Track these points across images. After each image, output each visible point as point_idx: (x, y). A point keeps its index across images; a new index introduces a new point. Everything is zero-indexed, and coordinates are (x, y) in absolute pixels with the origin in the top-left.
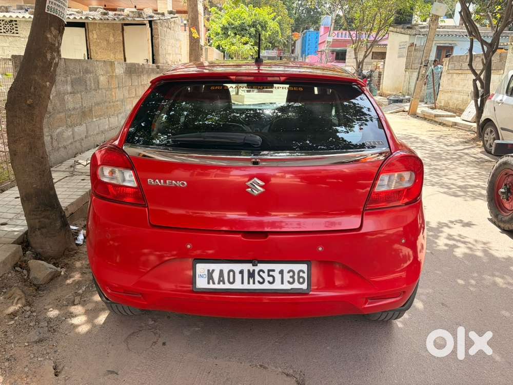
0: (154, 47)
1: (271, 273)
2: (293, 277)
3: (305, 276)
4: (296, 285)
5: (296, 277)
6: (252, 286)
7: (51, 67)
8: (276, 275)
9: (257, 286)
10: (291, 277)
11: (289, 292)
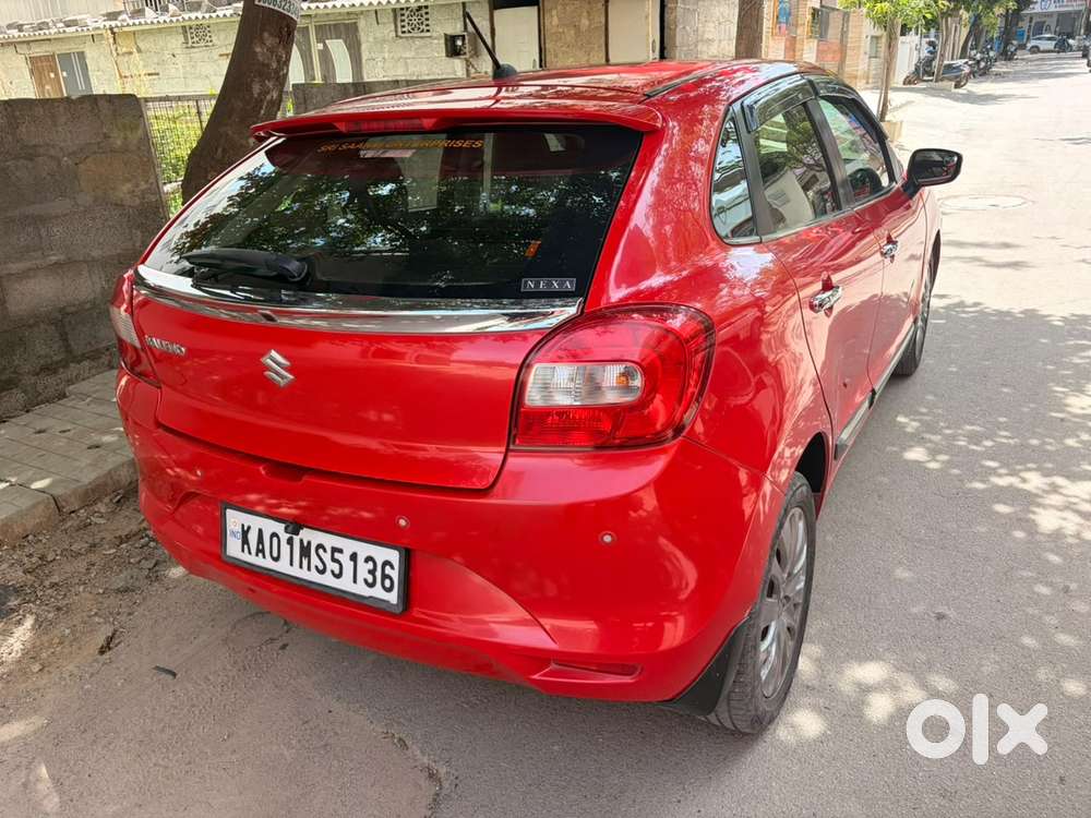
0: (666, 30)
1: (337, 555)
2: (372, 572)
3: (395, 574)
4: (378, 592)
5: (378, 574)
6: (304, 574)
7: (261, 108)
8: (344, 558)
9: (314, 576)
10: (370, 572)
11: (366, 602)
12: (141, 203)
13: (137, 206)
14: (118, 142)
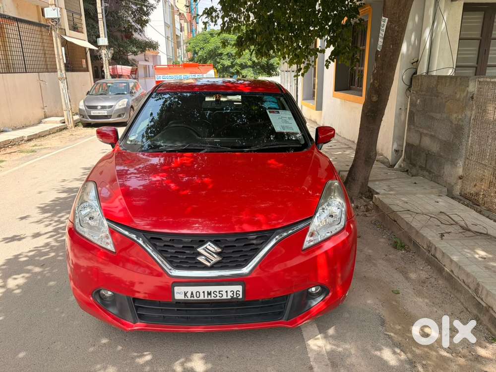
12: (457, 124)
13: (455, 125)
14: (458, 96)
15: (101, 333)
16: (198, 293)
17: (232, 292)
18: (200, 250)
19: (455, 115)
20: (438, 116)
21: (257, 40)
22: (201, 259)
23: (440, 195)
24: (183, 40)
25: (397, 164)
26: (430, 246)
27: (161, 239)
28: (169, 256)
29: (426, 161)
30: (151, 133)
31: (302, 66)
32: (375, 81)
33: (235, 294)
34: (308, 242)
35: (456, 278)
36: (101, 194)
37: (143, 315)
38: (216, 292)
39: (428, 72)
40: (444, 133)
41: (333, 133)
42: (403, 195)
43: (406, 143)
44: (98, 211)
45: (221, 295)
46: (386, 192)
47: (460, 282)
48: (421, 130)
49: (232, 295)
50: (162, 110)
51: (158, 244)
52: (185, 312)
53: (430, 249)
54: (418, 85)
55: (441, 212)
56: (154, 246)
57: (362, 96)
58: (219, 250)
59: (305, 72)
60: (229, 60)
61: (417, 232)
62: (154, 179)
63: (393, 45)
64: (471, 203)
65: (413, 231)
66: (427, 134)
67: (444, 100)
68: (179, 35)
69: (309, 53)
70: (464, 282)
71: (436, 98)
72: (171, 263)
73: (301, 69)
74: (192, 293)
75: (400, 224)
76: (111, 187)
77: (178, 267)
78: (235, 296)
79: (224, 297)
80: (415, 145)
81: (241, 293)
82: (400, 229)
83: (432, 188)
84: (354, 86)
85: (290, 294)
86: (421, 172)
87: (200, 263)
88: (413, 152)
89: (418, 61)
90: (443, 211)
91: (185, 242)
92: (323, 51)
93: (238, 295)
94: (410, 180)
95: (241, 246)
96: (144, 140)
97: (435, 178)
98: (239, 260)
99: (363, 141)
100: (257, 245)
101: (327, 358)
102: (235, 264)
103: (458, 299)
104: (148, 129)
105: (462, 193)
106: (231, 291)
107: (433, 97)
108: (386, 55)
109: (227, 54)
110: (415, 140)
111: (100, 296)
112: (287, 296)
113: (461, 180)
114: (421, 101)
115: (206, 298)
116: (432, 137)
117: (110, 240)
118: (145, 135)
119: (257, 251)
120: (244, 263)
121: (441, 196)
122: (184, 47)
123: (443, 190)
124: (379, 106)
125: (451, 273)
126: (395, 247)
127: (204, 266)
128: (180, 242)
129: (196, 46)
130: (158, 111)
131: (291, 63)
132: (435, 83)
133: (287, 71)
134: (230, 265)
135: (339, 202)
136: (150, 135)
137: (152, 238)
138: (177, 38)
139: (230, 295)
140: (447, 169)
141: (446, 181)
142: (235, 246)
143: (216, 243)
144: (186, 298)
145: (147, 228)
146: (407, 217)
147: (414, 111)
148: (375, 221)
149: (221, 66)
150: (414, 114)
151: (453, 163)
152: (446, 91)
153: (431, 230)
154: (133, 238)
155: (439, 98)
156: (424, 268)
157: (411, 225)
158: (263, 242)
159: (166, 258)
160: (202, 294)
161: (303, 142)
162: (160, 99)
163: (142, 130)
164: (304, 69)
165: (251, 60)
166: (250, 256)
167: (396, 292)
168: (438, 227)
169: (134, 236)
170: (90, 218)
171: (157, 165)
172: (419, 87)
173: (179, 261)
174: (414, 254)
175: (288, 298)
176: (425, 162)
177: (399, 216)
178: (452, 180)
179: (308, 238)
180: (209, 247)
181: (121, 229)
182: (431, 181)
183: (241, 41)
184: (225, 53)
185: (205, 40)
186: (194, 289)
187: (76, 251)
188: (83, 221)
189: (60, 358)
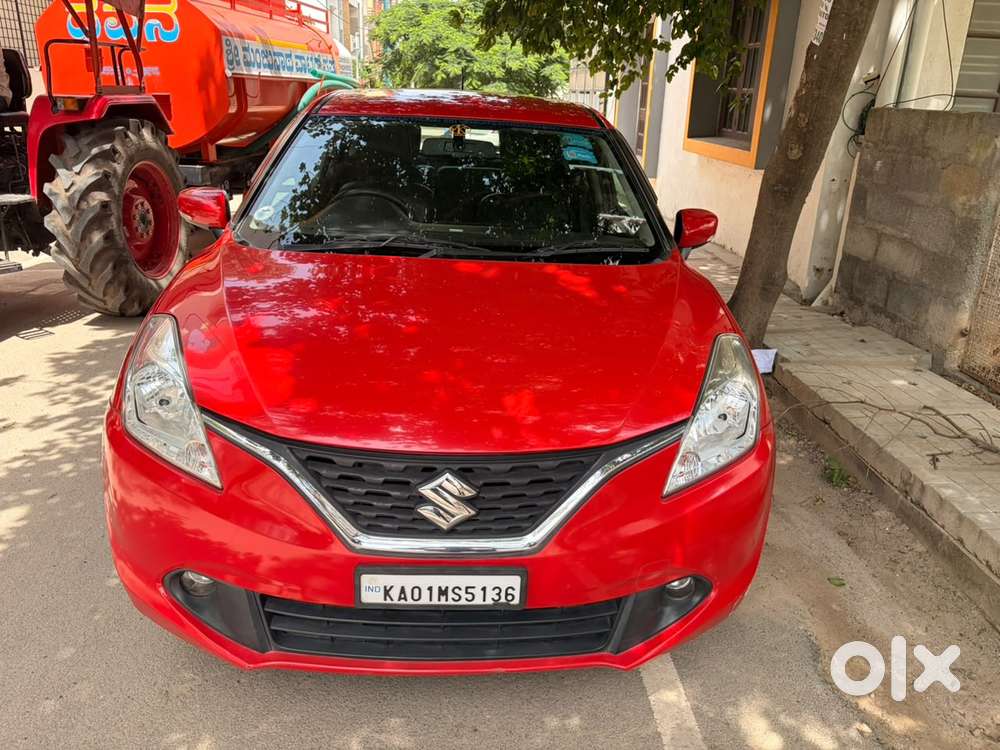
12: (966, 217)
13: (962, 218)
14: (972, 157)
15: (184, 664)
16: (416, 591)
17: (497, 591)
18: (426, 490)
19: (962, 199)
20: (922, 198)
21: (529, 14)
22: (426, 511)
23: (918, 368)
24: (364, 17)
25: (819, 298)
26: (908, 483)
27: (331, 462)
28: (352, 501)
29: (888, 293)
30: (302, 208)
31: (619, 75)
32: (800, 115)
33: (503, 595)
34: (678, 478)
35: (970, 556)
36: (186, 345)
37: (285, 632)
38: (460, 589)
39: (898, 102)
40: (934, 237)
41: (712, 224)
42: (840, 365)
43: (844, 253)
44: (181, 387)
45: (470, 597)
46: (804, 359)
47: (979, 565)
48: (879, 227)
49: (497, 598)
50: (326, 158)
51: (324, 472)
52: (383, 629)
53: (908, 488)
54: (881, 129)
55: (925, 407)
56: (316, 479)
57: (749, 149)
58: (469, 492)
59: (623, 88)
60: (459, 63)
61: (879, 450)
62: (303, 314)
63: (848, 32)
64: (985, 390)
65: (870, 445)
66: (893, 236)
67: (939, 164)
68: (356, 6)
69: (637, 49)
70: (989, 566)
71: (919, 158)
72: (354, 518)
73: (615, 82)
74: (403, 590)
75: (837, 430)
76: (213, 327)
77: (371, 529)
78: (503, 600)
79: (478, 601)
80: (864, 259)
81: (517, 594)
82: (837, 439)
83: (901, 352)
84: (730, 128)
85: (627, 597)
86: (872, 316)
87: (425, 520)
88: (857, 273)
89: (879, 77)
90: (929, 405)
91: (392, 471)
92: (666, 47)
93: (510, 598)
94: (850, 333)
95: (522, 485)
96: (287, 223)
97: (907, 333)
98: (516, 516)
99: (760, 246)
100: (559, 482)
101: (700, 736)
102: (506, 527)
103: (971, 600)
104: (295, 199)
105: (966, 367)
106: (494, 589)
107: (914, 157)
108: (831, 56)
109: (456, 51)
110: (864, 248)
111: (181, 583)
112: (619, 601)
113: (964, 339)
114: (884, 164)
115: (435, 601)
116: (906, 243)
117: (208, 458)
118: (288, 211)
119: (558, 496)
120: (527, 525)
121: (921, 371)
122: (364, 31)
123: (923, 358)
124: (803, 171)
125: (957, 544)
126: (830, 479)
127: (433, 528)
128: (377, 469)
129: (391, 31)
130: (318, 161)
131: (594, 67)
132: (921, 125)
133: (582, 92)
134: (493, 527)
135: (745, 386)
136: (299, 212)
137: (310, 458)
138: (351, 11)
139: (491, 595)
140: (936, 313)
141: (930, 340)
142: (508, 484)
143: (463, 474)
144: (389, 601)
145: (292, 432)
146: (855, 415)
147: (867, 185)
148: (780, 421)
149: (444, 76)
150: (866, 192)
151: (952, 302)
152: (946, 144)
153: (911, 448)
154: (264, 455)
155: (928, 159)
156: (892, 527)
157: (865, 435)
158: (573, 478)
159: (342, 508)
160: (425, 594)
161: (651, 242)
162: (323, 133)
163: (282, 201)
164: (622, 82)
165: (504, 67)
166: (542, 507)
167: (837, 582)
168: (924, 441)
169: (264, 452)
170: (162, 402)
171: (309, 282)
172: (882, 134)
173: (374, 514)
174: (868, 496)
175: (621, 607)
176: (884, 296)
177: (837, 412)
178: (944, 338)
179: (676, 468)
180: (446, 485)
181: (235, 434)
182: (897, 337)
183: (494, 14)
184: (452, 50)
185: (411, 19)
186: (409, 581)
187: (123, 473)
188: (145, 408)
189: (88, 722)
